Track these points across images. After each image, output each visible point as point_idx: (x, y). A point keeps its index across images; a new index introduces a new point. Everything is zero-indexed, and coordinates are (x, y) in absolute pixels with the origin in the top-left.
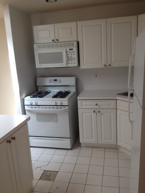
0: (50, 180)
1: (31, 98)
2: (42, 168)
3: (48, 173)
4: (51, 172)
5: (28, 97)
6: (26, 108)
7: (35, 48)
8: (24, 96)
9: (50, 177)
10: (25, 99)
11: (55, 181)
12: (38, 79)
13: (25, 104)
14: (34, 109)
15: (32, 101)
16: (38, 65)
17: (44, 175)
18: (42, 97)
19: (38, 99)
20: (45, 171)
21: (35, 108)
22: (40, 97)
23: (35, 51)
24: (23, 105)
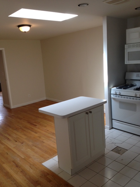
0: (119, 153)
1: (117, 88)
2: (116, 144)
3: (120, 149)
4: (122, 149)
5: (115, 88)
6: (112, 96)
7: (126, 48)
8: (112, 86)
9: (120, 152)
10: (112, 89)
11: (122, 155)
12: (127, 73)
13: (111, 93)
14: (117, 98)
15: (117, 91)
16: (127, 62)
17: (116, 149)
18: (126, 89)
19: (122, 90)
20: (118, 146)
21: (119, 97)
22: (124, 89)
23: (125, 50)
24: (110, 94)
